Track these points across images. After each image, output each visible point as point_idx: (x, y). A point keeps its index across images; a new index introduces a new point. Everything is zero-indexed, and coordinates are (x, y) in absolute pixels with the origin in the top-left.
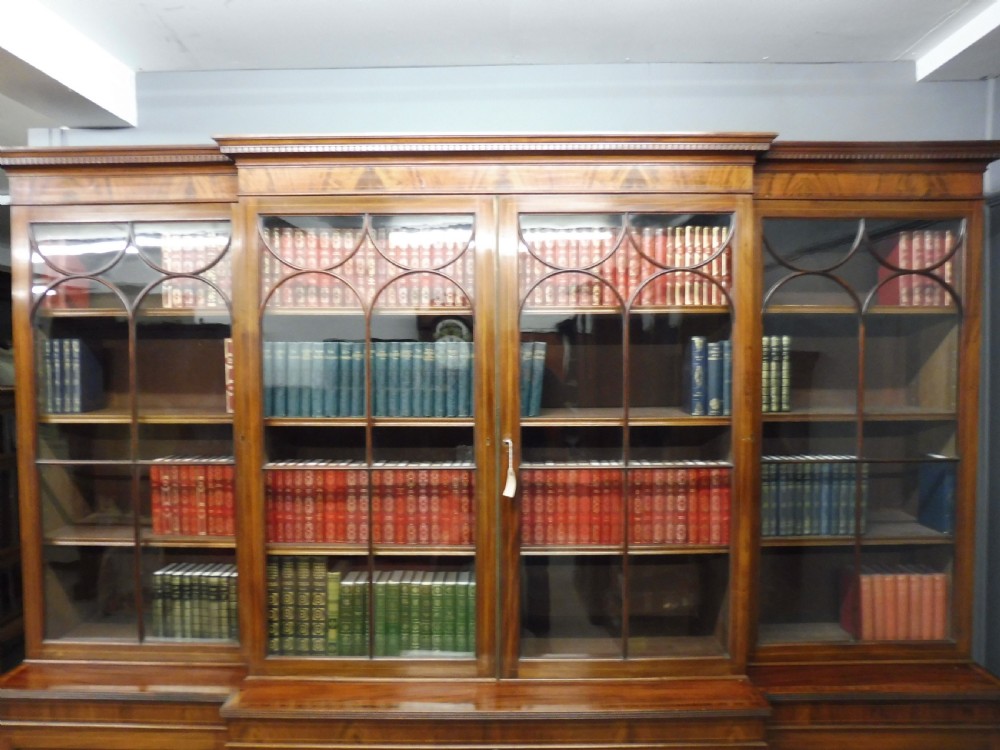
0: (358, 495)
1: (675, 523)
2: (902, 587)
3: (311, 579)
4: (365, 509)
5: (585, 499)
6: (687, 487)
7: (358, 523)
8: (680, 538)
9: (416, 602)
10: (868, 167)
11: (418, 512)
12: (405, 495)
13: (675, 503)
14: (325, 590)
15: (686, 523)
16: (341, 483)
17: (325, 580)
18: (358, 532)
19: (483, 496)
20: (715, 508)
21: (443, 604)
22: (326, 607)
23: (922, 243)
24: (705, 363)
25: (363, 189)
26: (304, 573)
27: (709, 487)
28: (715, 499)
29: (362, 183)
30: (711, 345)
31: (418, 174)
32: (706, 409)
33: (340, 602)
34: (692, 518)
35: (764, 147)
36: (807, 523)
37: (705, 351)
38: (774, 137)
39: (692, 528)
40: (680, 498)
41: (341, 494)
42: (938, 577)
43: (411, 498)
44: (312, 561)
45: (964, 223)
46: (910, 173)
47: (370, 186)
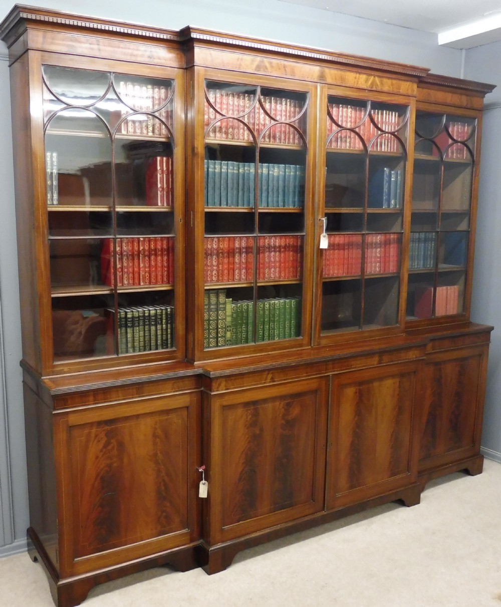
0: (240, 253)
1: (376, 263)
2: (445, 292)
3: (217, 304)
4: (244, 261)
5: (342, 251)
6: (380, 244)
7: (240, 270)
8: (378, 269)
9: (267, 312)
10: (448, 89)
11: (270, 261)
12: (264, 253)
13: (376, 252)
14: (225, 309)
15: (380, 262)
16: (231, 246)
17: (225, 303)
18: (240, 274)
19: (308, 250)
20: (392, 254)
21: (280, 312)
22: (225, 319)
23: (458, 128)
24: (390, 181)
25: (259, 71)
26: (213, 299)
27: (390, 244)
28: (391, 249)
29: (258, 67)
30: (393, 172)
31: (285, 67)
32: (389, 205)
33: (232, 316)
34: (382, 260)
35: (424, 75)
36: (416, 262)
37: (390, 176)
38: (428, 70)
39: (382, 265)
40: (378, 250)
41: (231, 253)
42: (456, 287)
43: (267, 254)
44: (217, 292)
45: (476, 120)
46: (462, 94)
47: (262, 70)
